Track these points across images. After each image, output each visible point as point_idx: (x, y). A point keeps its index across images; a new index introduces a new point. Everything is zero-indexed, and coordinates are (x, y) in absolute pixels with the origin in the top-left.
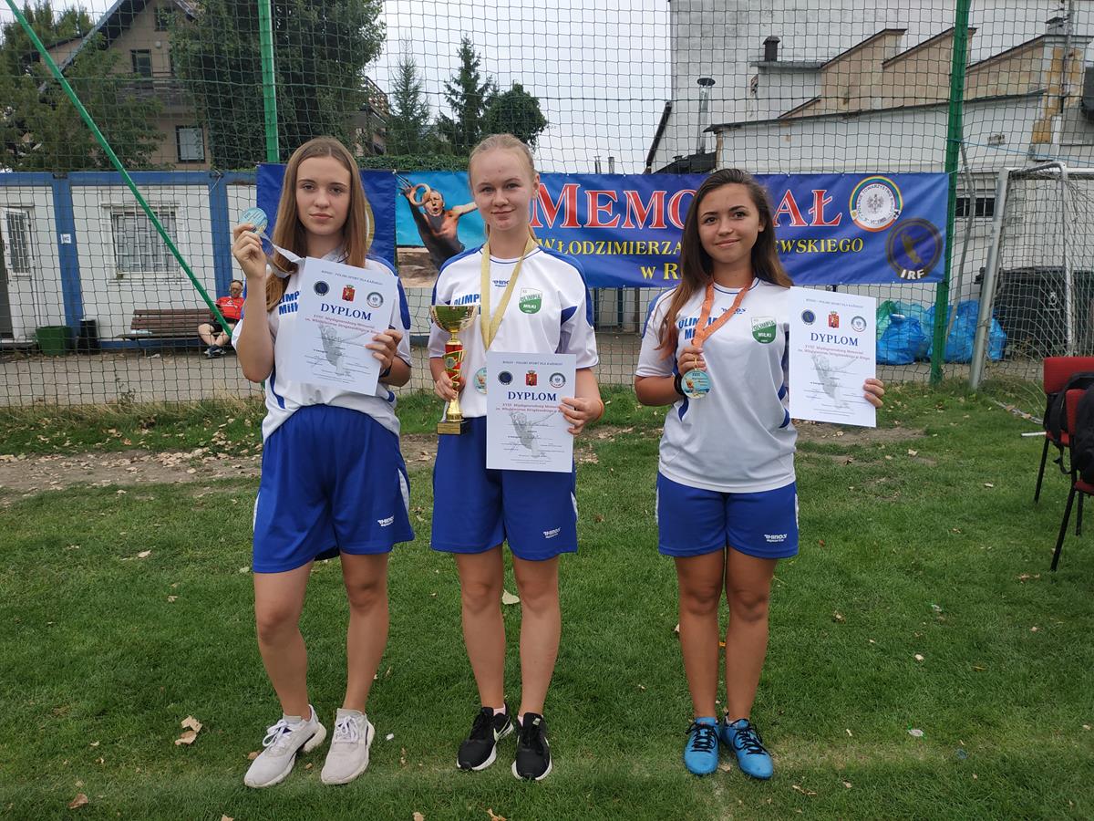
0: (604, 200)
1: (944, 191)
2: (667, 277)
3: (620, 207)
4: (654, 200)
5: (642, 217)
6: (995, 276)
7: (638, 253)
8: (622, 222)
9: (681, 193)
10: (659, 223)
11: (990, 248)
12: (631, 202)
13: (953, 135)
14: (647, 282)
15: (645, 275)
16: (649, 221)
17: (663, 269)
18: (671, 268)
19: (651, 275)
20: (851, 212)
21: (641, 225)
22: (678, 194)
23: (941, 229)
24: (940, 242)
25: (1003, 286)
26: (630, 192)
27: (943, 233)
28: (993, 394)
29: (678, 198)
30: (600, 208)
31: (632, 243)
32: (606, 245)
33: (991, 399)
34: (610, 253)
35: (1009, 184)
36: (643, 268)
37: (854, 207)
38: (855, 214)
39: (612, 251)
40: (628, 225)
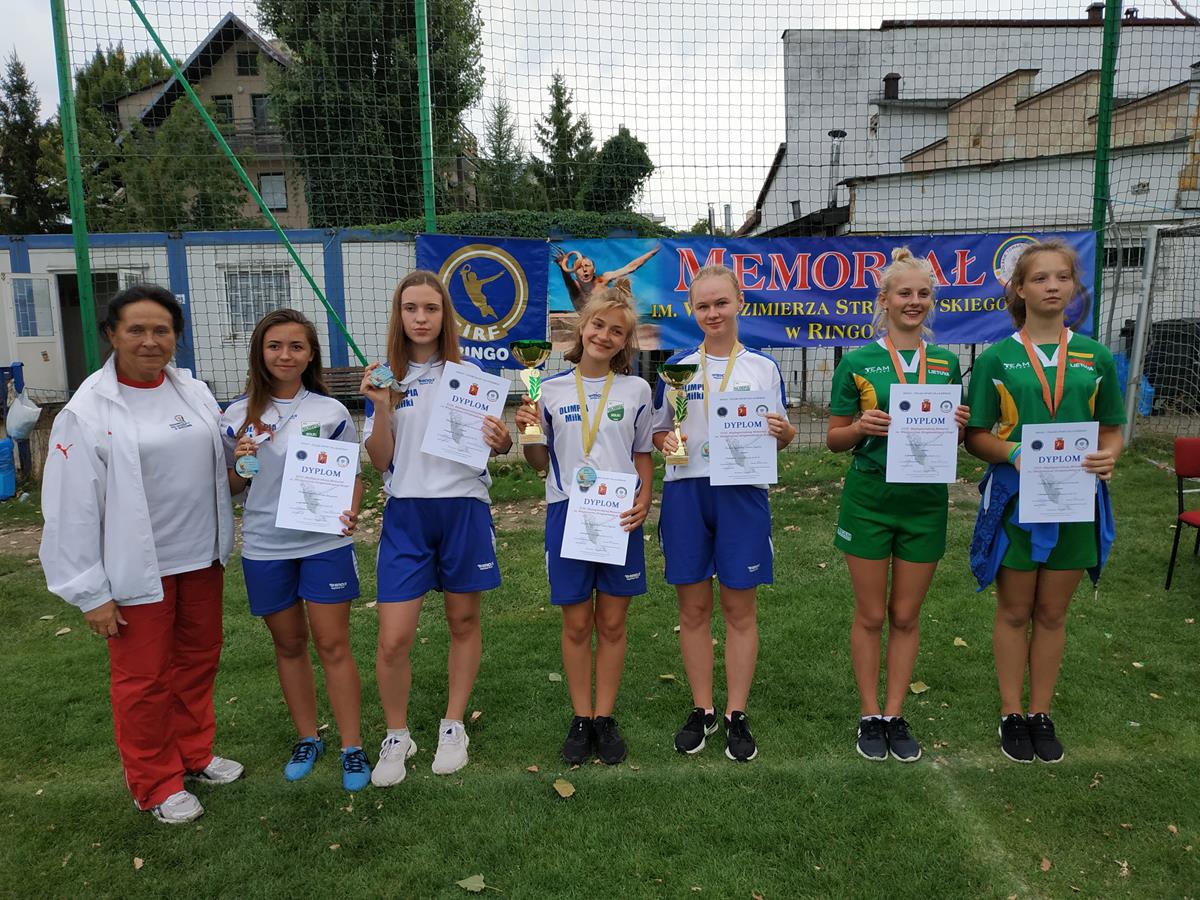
0: (749, 263)
1: (1090, 251)
2: (811, 337)
3: (766, 270)
4: (798, 263)
5: (786, 277)
6: (1145, 333)
7: (783, 313)
8: (766, 285)
9: (825, 255)
10: (803, 285)
11: (1140, 306)
12: (776, 264)
13: (1100, 192)
14: (792, 342)
15: (790, 336)
16: (793, 283)
17: (808, 329)
18: (815, 328)
19: (796, 335)
20: (995, 271)
21: (785, 287)
22: (823, 255)
23: (1088, 287)
24: (1088, 300)
25: (1152, 343)
26: (775, 255)
27: (1091, 290)
28: (1144, 451)
29: (821, 260)
30: (745, 271)
31: (777, 305)
32: (751, 307)
33: (1143, 457)
34: (755, 314)
35: (1158, 242)
36: (788, 329)
37: (998, 267)
38: (999, 273)
39: (757, 313)
40: (773, 287)
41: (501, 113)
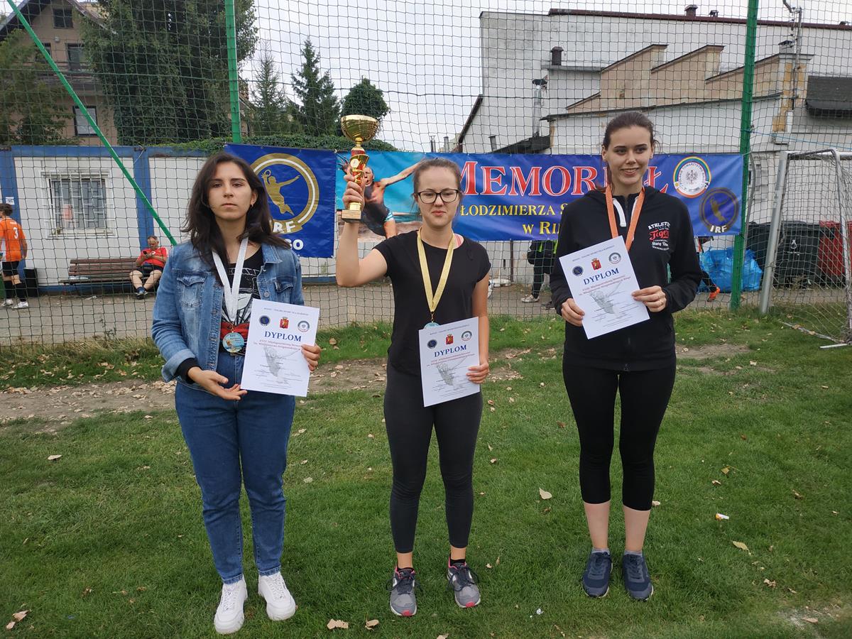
0: (495, 173)
1: (739, 169)
2: (542, 232)
3: (507, 179)
4: (532, 174)
5: (523, 187)
6: (778, 230)
7: (521, 214)
8: (508, 191)
9: (553, 168)
10: (536, 192)
11: (774, 210)
12: (515, 175)
13: (746, 126)
14: (528, 236)
15: (526, 231)
16: (528, 191)
17: (539, 226)
18: (545, 225)
19: (530, 231)
20: (675, 183)
21: (522, 193)
23: (739, 196)
24: (737, 204)
25: (784, 237)
26: (514, 168)
27: (739, 199)
29: (550, 172)
30: (492, 180)
31: (516, 207)
32: (497, 208)
34: (499, 214)
35: (788, 163)
36: (524, 226)
37: (677, 180)
38: (677, 185)
39: (501, 213)
40: (513, 193)
41: (267, 66)
